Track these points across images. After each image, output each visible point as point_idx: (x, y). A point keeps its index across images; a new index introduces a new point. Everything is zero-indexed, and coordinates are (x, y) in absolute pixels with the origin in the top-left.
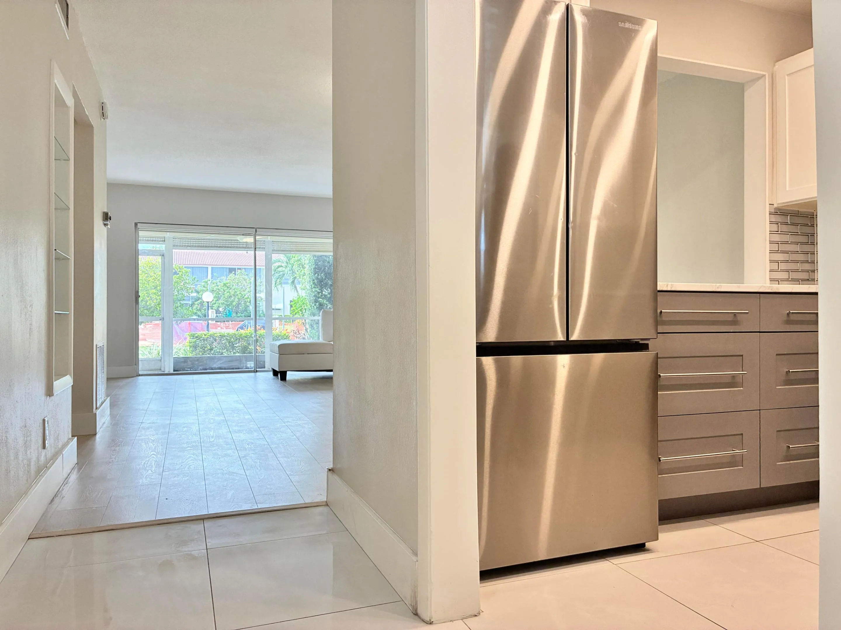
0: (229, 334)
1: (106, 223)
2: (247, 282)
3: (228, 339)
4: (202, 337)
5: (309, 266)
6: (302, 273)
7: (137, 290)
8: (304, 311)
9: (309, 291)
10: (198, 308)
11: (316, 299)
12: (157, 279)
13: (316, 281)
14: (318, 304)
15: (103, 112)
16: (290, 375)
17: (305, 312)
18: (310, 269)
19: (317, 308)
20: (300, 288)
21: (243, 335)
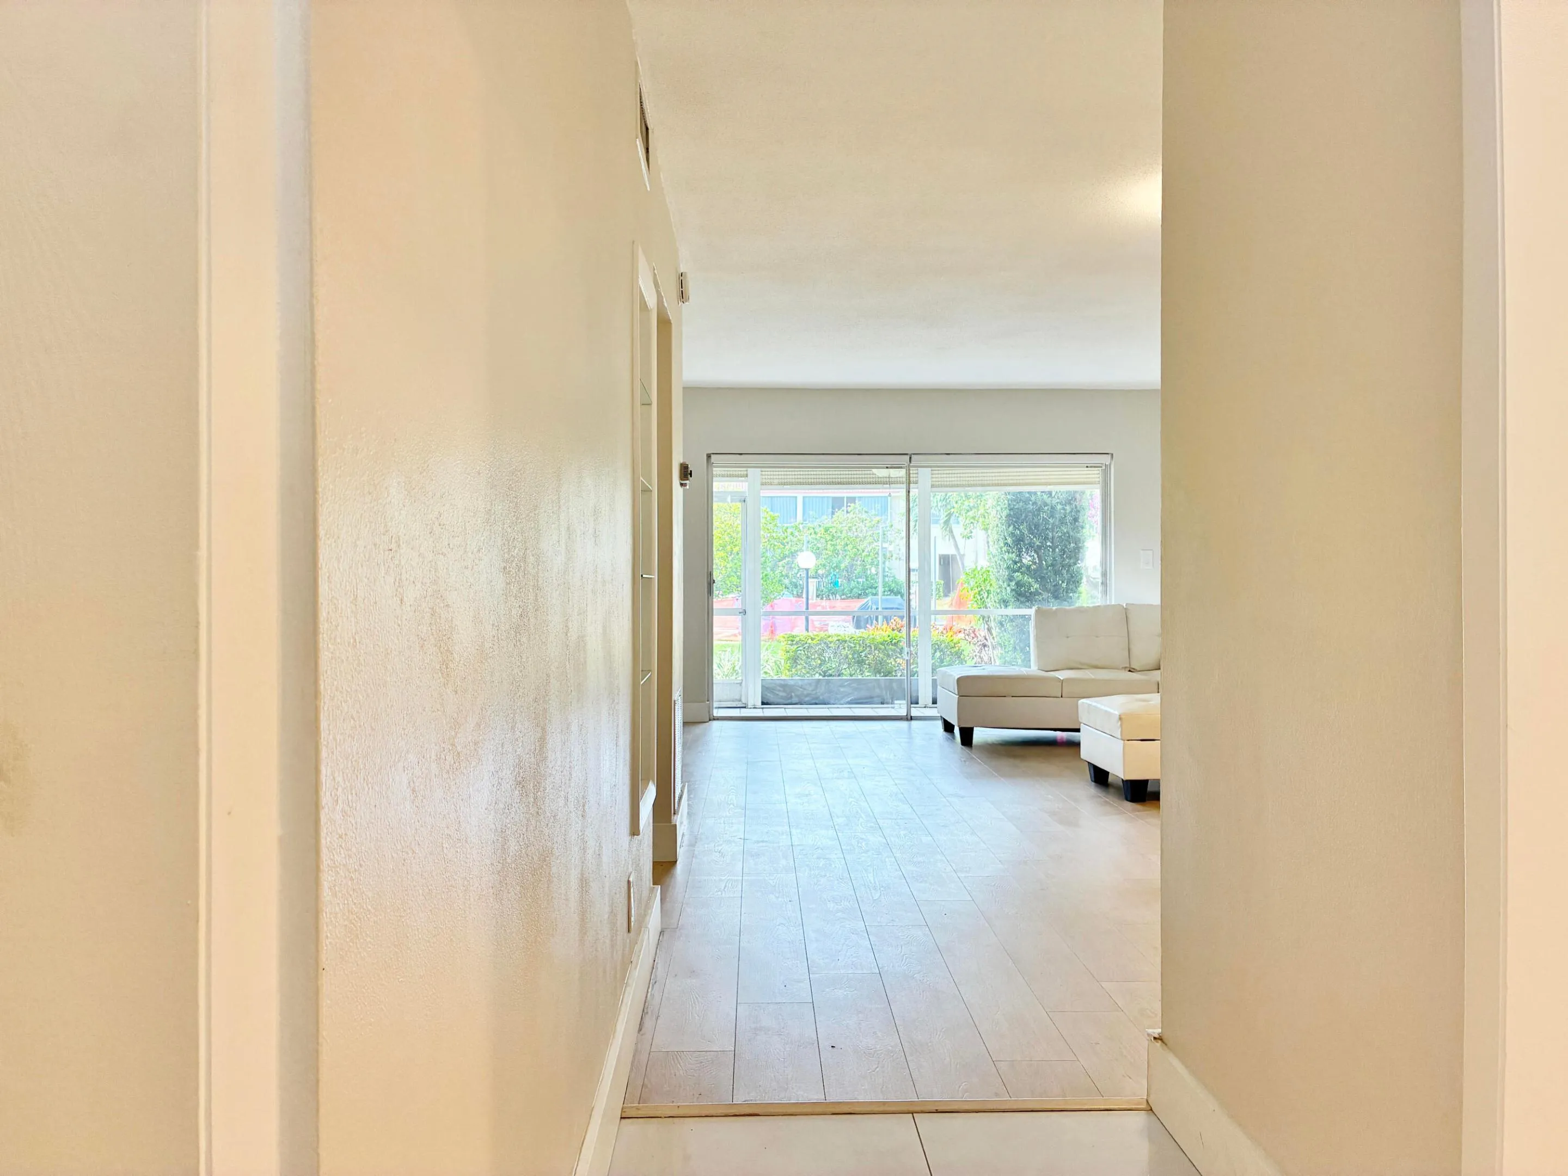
0: (853, 637)
1: (683, 482)
2: (867, 525)
3: (851, 648)
4: (806, 643)
5: (997, 511)
6: (964, 507)
7: (709, 571)
8: (986, 594)
9: (996, 559)
10: (783, 573)
11: (1009, 574)
12: (726, 533)
13: (1009, 540)
14: (1013, 583)
15: (682, 291)
16: (981, 735)
17: (987, 598)
18: (999, 517)
19: (1012, 590)
20: (961, 534)
21: (877, 641)
